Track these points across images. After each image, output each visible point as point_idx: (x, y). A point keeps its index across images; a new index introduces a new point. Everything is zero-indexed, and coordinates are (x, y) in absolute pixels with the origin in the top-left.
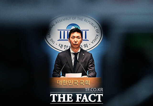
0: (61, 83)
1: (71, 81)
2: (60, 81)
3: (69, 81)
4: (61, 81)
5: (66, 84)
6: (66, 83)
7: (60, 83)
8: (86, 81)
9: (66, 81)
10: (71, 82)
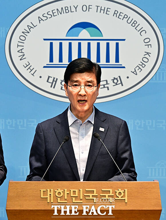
0: (50, 196)
1: (77, 191)
2: (49, 190)
3: (72, 190)
4: (52, 190)
5: (66, 198)
6: (64, 196)
7: (48, 197)
8: (118, 192)
9: (64, 192)
10: (77, 193)
